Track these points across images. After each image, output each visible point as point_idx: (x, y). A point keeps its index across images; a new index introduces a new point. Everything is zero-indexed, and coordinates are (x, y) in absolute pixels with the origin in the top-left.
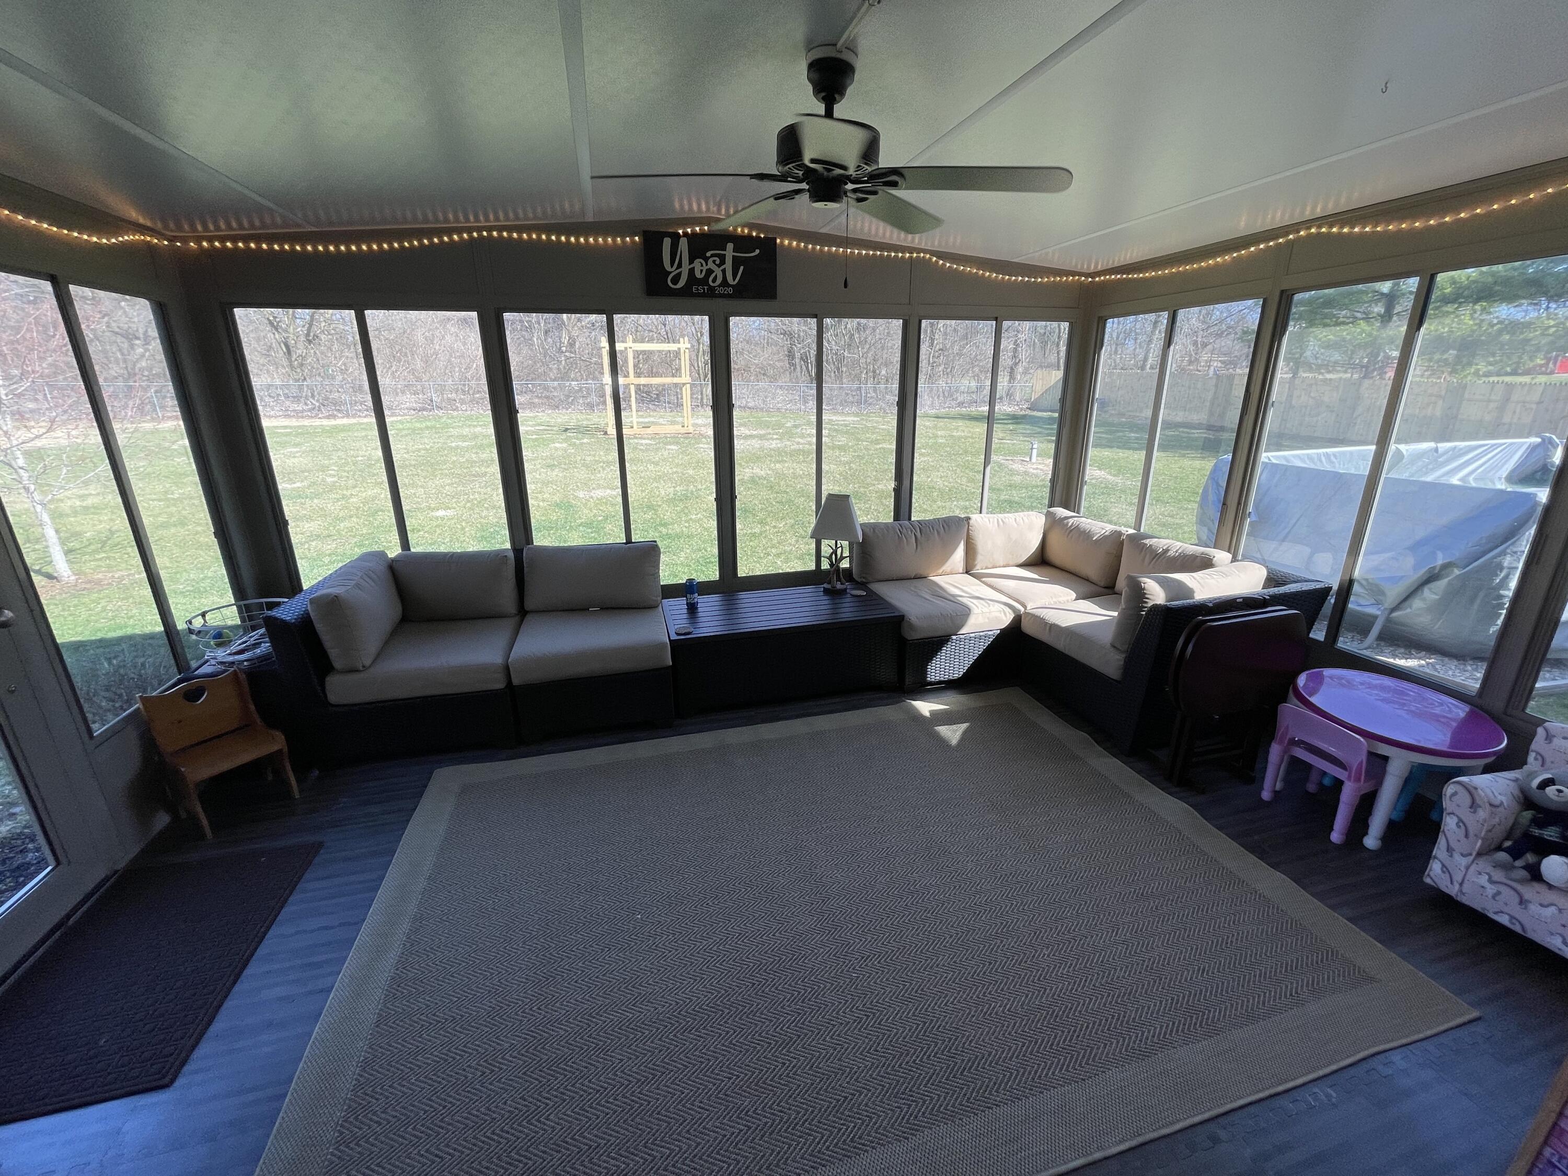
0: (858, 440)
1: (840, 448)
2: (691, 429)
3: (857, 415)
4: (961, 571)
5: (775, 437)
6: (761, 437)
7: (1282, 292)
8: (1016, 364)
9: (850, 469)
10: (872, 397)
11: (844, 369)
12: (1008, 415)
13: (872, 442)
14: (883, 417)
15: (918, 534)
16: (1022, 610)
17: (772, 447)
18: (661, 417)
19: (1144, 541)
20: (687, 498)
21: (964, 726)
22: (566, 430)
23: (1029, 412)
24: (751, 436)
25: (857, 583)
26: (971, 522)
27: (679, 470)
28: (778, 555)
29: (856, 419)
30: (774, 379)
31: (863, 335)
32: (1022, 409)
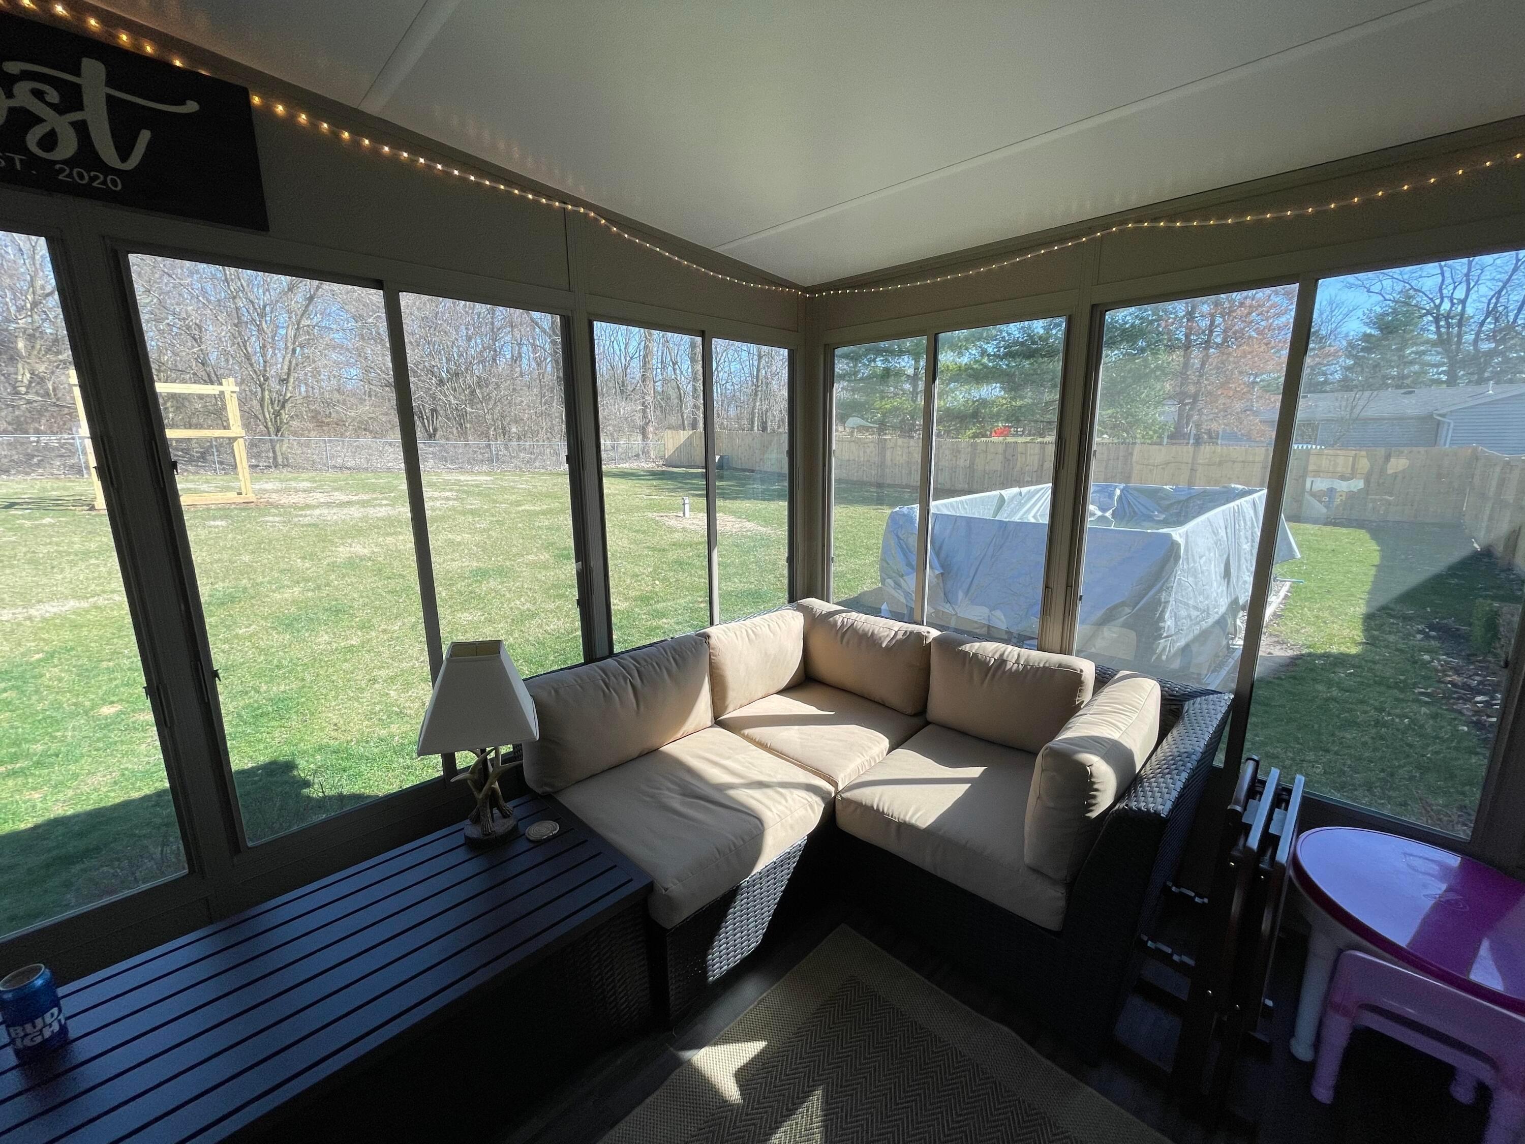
0: (495, 501)
1: (473, 513)
2: (252, 497)
3: (488, 474)
4: (709, 724)
5: (384, 502)
6: (364, 504)
7: (1093, 306)
8: (647, 424)
9: (489, 537)
10: (504, 455)
11: (468, 426)
12: (648, 471)
13: (511, 504)
14: (520, 476)
15: (638, 682)
16: (831, 789)
17: (379, 515)
18: (207, 482)
19: (963, 648)
20: (233, 599)
21: (816, 1100)
22: (11, 505)
23: (665, 468)
24: (349, 503)
25: (535, 797)
26: (713, 641)
27: (225, 557)
28: (392, 679)
29: (488, 478)
30: (376, 435)
31: (486, 391)
32: (658, 466)
